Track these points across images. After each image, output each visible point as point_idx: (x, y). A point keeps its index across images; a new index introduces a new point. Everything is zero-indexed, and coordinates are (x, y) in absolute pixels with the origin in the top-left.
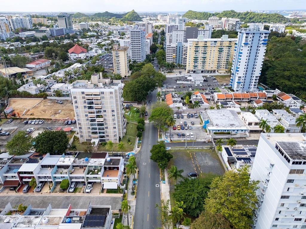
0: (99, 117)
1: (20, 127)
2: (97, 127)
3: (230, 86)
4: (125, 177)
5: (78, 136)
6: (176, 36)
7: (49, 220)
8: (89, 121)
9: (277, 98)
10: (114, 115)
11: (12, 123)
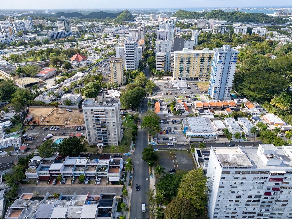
0: (104, 127)
1: (42, 133)
2: (102, 134)
3: (208, 94)
4: (124, 173)
5: (87, 140)
6: (165, 45)
7: (76, 203)
8: (96, 130)
9: (245, 106)
10: (115, 126)
11: (34, 129)
